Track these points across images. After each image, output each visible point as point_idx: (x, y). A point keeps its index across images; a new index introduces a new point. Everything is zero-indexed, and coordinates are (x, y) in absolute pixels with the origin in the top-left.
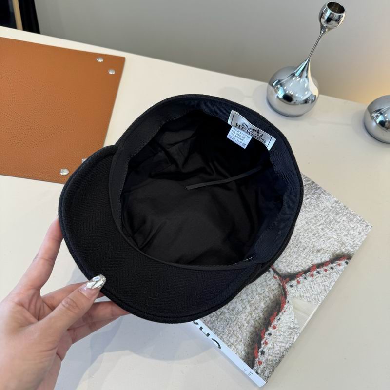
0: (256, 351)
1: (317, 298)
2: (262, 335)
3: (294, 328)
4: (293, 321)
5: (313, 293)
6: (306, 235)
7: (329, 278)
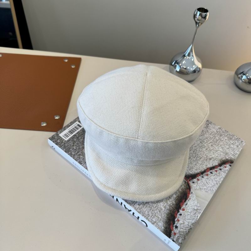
0: (171, 226)
1: (211, 189)
2: (175, 215)
3: (197, 210)
4: (196, 205)
5: (209, 186)
6: (201, 150)
7: (220, 176)
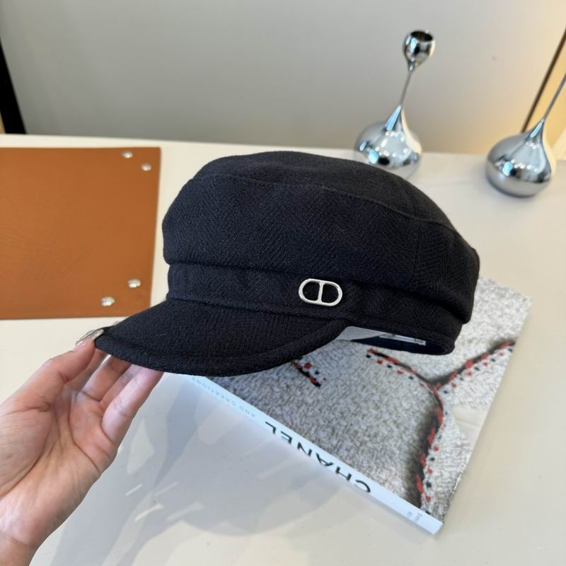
0: (419, 484)
1: (483, 401)
2: (422, 461)
3: (462, 445)
4: (459, 436)
5: (476, 395)
7: (493, 373)
